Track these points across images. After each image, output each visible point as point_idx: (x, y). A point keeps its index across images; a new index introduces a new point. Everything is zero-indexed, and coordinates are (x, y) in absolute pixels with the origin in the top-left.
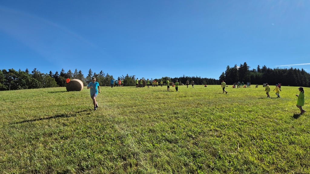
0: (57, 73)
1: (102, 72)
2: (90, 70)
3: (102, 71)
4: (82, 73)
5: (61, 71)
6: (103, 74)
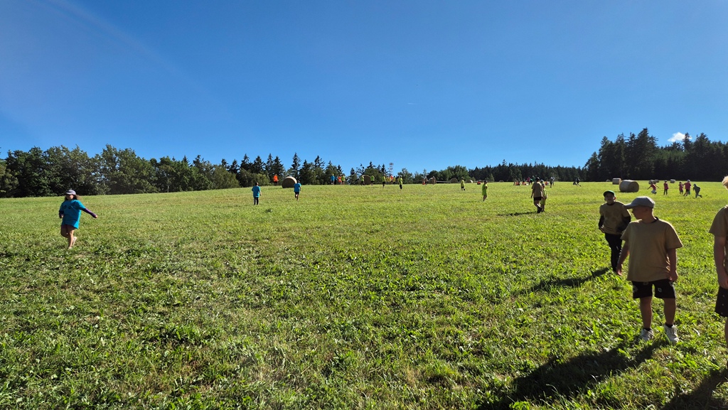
0: (235, 162)
1: (320, 159)
6: (320, 162)
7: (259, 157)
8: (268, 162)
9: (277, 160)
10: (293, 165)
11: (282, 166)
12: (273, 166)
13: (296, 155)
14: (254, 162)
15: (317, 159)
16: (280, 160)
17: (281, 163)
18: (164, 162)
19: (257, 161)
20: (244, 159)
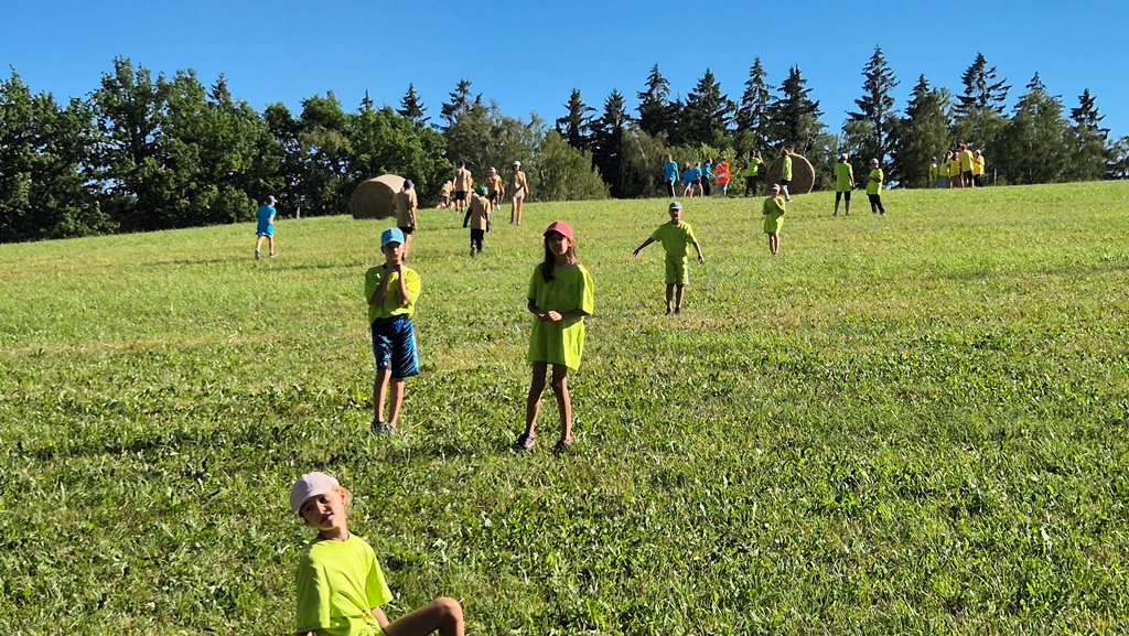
0: (614, 104)
1: (986, 68)
2: (876, 59)
3: (980, 61)
4: (805, 87)
5: (647, 90)
6: (989, 83)
7: (709, 77)
8: (748, 96)
9: (792, 84)
10: (863, 105)
11: (813, 107)
12: (772, 110)
13: (875, 56)
14: (691, 96)
15: (971, 71)
16: (804, 81)
17: (809, 97)
18: (318, 115)
19: (701, 91)
20: (649, 87)
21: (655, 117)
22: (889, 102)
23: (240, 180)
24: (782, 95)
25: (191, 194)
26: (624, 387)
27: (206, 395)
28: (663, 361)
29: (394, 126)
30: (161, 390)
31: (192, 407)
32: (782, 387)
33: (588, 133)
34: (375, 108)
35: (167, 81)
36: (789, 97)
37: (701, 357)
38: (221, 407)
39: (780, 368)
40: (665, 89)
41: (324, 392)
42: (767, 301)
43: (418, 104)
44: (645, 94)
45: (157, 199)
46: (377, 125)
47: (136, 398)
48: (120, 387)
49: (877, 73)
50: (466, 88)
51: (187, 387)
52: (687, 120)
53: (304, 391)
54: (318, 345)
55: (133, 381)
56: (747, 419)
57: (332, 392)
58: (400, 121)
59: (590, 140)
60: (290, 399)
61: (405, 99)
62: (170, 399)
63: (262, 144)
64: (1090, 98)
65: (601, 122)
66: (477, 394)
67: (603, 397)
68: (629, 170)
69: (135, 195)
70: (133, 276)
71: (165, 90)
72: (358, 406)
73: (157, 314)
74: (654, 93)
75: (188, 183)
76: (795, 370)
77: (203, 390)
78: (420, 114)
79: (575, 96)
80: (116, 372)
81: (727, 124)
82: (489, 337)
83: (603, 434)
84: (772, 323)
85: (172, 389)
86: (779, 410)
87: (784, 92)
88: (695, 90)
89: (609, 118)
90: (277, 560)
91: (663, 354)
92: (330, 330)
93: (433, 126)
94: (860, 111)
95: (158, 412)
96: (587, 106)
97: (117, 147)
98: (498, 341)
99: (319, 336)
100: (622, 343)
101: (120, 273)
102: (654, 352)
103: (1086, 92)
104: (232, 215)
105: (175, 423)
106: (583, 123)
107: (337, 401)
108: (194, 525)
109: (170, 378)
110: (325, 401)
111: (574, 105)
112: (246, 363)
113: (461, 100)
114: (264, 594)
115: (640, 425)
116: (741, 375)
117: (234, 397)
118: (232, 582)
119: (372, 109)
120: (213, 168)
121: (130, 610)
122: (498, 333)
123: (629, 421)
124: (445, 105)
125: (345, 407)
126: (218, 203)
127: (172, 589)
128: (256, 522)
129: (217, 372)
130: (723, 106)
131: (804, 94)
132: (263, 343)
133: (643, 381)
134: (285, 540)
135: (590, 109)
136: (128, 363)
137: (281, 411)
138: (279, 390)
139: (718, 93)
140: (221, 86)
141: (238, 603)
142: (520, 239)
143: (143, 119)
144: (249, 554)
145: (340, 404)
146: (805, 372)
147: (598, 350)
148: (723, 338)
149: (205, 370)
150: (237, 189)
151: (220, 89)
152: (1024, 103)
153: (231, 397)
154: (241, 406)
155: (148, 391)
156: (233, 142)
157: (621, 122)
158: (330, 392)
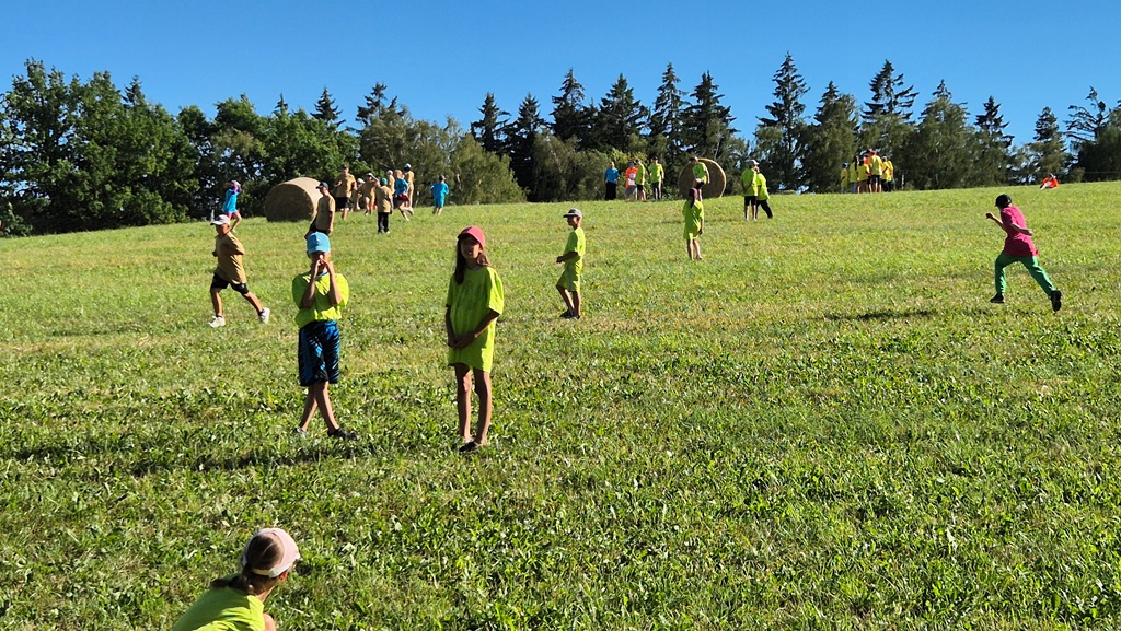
0: (529, 108)
1: (894, 76)
2: (787, 66)
3: (888, 68)
4: (717, 93)
5: (561, 94)
6: (897, 90)
7: (622, 83)
8: (660, 102)
9: (704, 90)
10: (775, 110)
11: (725, 112)
12: (685, 115)
13: (786, 63)
14: (604, 100)
15: (879, 79)
16: (715, 87)
17: (722, 103)
18: (233, 118)
19: (614, 96)
20: (563, 92)
21: (569, 122)
22: (800, 108)
23: (153, 183)
24: (694, 101)
25: (105, 197)
26: (536, 390)
27: (115, 398)
28: (575, 364)
29: (309, 129)
30: (69, 394)
31: (100, 411)
32: (692, 388)
33: (503, 137)
34: (291, 110)
35: (82, 84)
36: (701, 103)
37: (613, 360)
38: (130, 411)
39: (690, 371)
40: (580, 94)
41: (235, 395)
42: (679, 304)
43: (332, 107)
44: (560, 99)
45: (72, 201)
46: (292, 127)
47: (44, 401)
48: (27, 390)
49: (788, 80)
50: (382, 92)
51: (96, 390)
52: (601, 125)
53: (215, 394)
54: (229, 348)
55: (41, 384)
56: (657, 422)
57: (243, 395)
58: (314, 124)
59: (504, 144)
60: (200, 402)
61: (320, 102)
62: (78, 403)
63: (176, 148)
64: (995, 105)
65: (515, 126)
66: (389, 397)
67: (515, 400)
68: (542, 174)
69: (47, 197)
70: (46, 279)
71: (79, 93)
72: (269, 409)
73: (67, 317)
74: (569, 97)
75: (102, 186)
76: (706, 372)
77: (112, 393)
78: (334, 118)
79: (489, 100)
80: (24, 375)
81: (640, 129)
82: (402, 339)
83: (515, 436)
84: (683, 326)
85: (80, 393)
86: (688, 413)
87: (696, 98)
88: (608, 95)
89: (523, 123)
90: (184, 565)
91: (575, 357)
92: (243, 333)
93: (348, 129)
94: (771, 117)
95: (67, 415)
96: (502, 110)
97: (30, 149)
98: (410, 344)
99: (231, 339)
100: (535, 346)
101: (31, 275)
102: (566, 354)
103: (991, 100)
104: (147, 217)
105: (84, 426)
106: (497, 127)
107: (247, 404)
108: (100, 530)
109: (78, 381)
110: (235, 405)
111: (489, 109)
112: (157, 366)
113: (377, 104)
114: (170, 600)
115: (551, 427)
116: (651, 378)
117: (143, 401)
118: (137, 588)
119: (286, 112)
120: (127, 170)
121: (33, 617)
122: (410, 336)
123: (540, 424)
124: (360, 109)
125: (256, 410)
126: (130, 206)
127: (76, 596)
128: (163, 526)
129: (127, 375)
130: (637, 111)
131: (716, 99)
132: (174, 346)
133: (555, 383)
134: (192, 545)
135: (504, 113)
136: (36, 366)
137: (191, 415)
138: (189, 393)
139: (631, 98)
140: (135, 89)
141: (143, 609)
142: (435, 242)
143: (56, 120)
144: (155, 559)
145: (251, 408)
146: (715, 375)
147: (510, 352)
148: (635, 341)
149: (115, 373)
150: (151, 191)
151: (134, 92)
152: (931, 111)
153: (140, 401)
154: (150, 409)
155: (56, 394)
156: (148, 144)
157: (535, 127)
158: (241, 395)
